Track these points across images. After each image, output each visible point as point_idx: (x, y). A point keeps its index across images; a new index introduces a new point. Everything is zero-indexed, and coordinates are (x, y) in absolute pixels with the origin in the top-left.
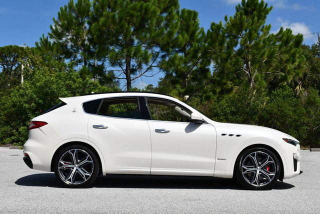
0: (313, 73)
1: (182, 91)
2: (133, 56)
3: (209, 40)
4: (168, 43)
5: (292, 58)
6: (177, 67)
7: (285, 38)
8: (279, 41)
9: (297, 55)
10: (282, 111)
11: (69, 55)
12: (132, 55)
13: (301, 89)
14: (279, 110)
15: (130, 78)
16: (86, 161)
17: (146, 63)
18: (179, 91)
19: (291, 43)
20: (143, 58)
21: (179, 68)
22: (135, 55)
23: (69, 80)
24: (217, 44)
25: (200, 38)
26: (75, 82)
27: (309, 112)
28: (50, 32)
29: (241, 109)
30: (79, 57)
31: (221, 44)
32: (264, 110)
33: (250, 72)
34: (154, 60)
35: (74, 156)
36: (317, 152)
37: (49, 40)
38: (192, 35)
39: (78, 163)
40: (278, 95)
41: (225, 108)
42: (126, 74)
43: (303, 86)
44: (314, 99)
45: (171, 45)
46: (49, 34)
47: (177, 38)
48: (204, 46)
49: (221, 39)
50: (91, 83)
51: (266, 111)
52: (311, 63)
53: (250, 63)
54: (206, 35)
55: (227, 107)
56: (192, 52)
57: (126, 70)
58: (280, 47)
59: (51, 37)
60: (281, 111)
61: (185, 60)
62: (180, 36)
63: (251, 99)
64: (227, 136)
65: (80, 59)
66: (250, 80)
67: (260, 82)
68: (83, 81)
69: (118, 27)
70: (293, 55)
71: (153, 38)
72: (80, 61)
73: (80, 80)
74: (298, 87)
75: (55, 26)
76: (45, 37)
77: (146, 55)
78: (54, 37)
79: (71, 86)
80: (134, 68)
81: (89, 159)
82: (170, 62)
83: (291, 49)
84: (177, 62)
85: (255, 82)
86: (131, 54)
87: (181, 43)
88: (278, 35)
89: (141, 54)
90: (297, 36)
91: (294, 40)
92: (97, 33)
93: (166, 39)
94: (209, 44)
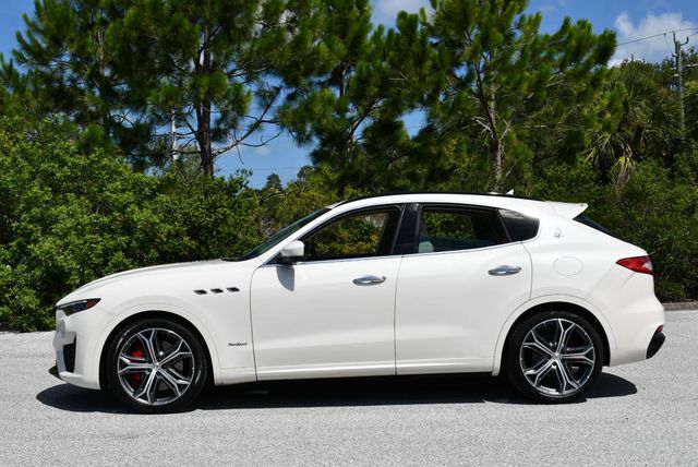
1: (334, 177)
3: (392, 54)
4: (295, 65)
5: (592, 90)
6: (319, 121)
7: (574, 43)
8: (559, 50)
9: (604, 81)
12: (202, 97)
13: (629, 164)
15: (210, 150)
18: (326, 177)
19: (588, 54)
20: (231, 102)
21: (324, 122)
22: (209, 94)
24: (412, 62)
25: (373, 52)
28: (18, 47)
31: (419, 62)
33: (492, 128)
34: (267, 107)
37: (16, 66)
38: (355, 45)
40: (558, 179)
42: (201, 141)
45: (302, 67)
46: (14, 52)
47: (316, 53)
48: (379, 69)
49: (417, 50)
52: (653, 101)
53: (492, 105)
54: (384, 41)
58: (563, 65)
59: (20, 59)
62: (324, 46)
65: (94, 112)
66: (494, 148)
67: (515, 149)
69: (167, 29)
70: (595, 83)
74: (622, 160)
75: (29, 33)
76: (7, 61)
77: (237, 95)
78: (26, 61)
79: (53, 174)
80: (221, 126)
83: (588, 66)
84: (318, 109)
85: (506, 151)
86: (199, 93)
87: (327, 63)
88: (557, 36)
89: (223, 93)
90: (603, 37)
91: (596, 47)
92: (117, 46)
93: (288, 54)
94: (391, 63)
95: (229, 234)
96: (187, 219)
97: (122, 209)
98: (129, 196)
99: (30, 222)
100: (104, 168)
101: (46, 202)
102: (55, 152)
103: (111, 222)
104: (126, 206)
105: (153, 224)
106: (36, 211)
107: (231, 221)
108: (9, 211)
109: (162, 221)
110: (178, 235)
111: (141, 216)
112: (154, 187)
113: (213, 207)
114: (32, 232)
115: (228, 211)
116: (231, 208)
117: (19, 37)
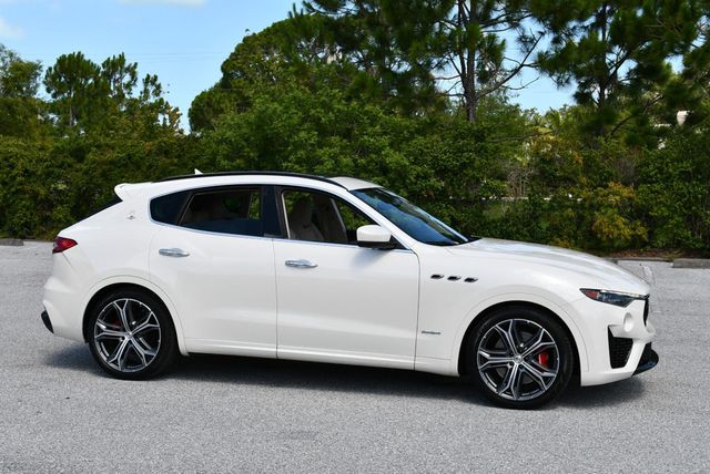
15: (473, 93)
16: (146, 325)
20: (486, 51)
34: (530, 53)
35: (123, 312)
39: (132, 328)
41: (665, 165)
42: (464, 84)
48: (634, 16)
55: (672, 160)
64: (445, 279)
76: (298, 11)
79: (319, 119)
81: (152, 321)
84: (574, 55)
89: (479, 42)
94: (646, 10)
95: (473, 177)
96: (435, 162)
97: (378, 151)
98: (385, 140)
99: (296, 163)
100: (366, 113)
101: (312, 145)
102: (322, 99)
103: (368, 162)
105: (404, 167)
106: (301, 153)
107: (477, 163)
109: (413, 163)
110: (426, 177)
111: (394, 158)
112: (412, 130)
113: (459, 152)
115: (474, 156)
116: (478, 152)
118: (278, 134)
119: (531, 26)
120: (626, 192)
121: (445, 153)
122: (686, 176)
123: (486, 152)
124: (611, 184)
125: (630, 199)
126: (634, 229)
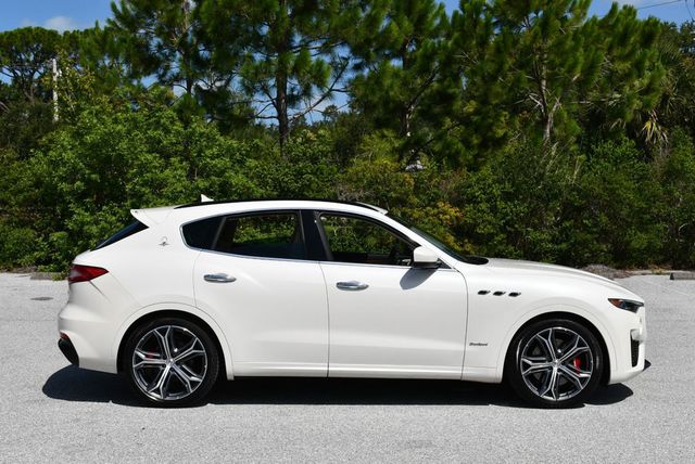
0: (682, 93)
2: (293, 73)
3: (456, 35)
4: (368, 42)
5: (635, 72)
6: (387, 92)
7: (620, 28)
8: (608, 34)
9: (647, 64)
10: (612, 192)
11: (153, 66)
12: (289, 71)
13: (655, 128)
14: (605, 189)
15: (286, 116)
16: (191, 351)
17: (321, 85)
18: (392, 143)
19: (632, 39)
20: (315, 77)
21: (391, 93)
22: (296, 71)
23: (156, 129)
24: (474, 42)
25: (438, 28)
26: (167, 131)
27: (670, 193)
28: (112, 18)
29: (524, 186)
30: (175, 67)
31: (483, 43)
32: (573, 190)
33: (544, 103)
34: (338, 78)
35: (165, 340)
36: (685, 281)
38: (420, 22)
40: (605, 156)
41: (490, 186)
42: (277, 106)
43: (660, 122)
44: (682, 165)
45: (374, 44)
46: (109, 20)
47: (387, 30)
48: (445, 47)
49: (481, 32)
50: (201, 135)
51: (579, 191)
52: (679, 70)
53: (544, 83)
54: (450, 21)
55: (494, 182)
56: (419, 60)
57: (278, 99)
58: (610, 49)
59: (114, 28)
60: (611, 190)
61: (405, 78)
62: (394, 25)
63: (545, 165)
64: (491, 295)
65: (178, 74)
66: (544, 121)
67: (565, 124)
68: (185, 129)
69: (258, 10)
70: (639, 65)
71: (335, 30)
72: (177, 78)
73: (178, 126)
74: (648, 125)
75: (123, 3)
77: (320, 70)
78: (120, 29)
79: (160, 142)
80: (295, 93)
81: (198, 347)
82: (372, 82)
83: (632, 52)
84: (387, 82)
85: (555, 125)
86: (286, 68)
87: (396, 40)
88: (605, 20)
89: (308, 69)
90: (647, 23)
91: (639, 32)
92: (212, 22)
93: (362, 32)
94: (456, 42)
96: (277, 184)
98: (225, 162)
99: (143, 186)
101: (156, 168)
102: (162, 121)
103: (210, 185)
104: (223, 172)
105: (249, 188)
106: (147, 175)
107: (314, 186)
108: (122, 174)
111: (238, 181)
112: (244, 152)
113: (299, 174)
114: (144, 194)
115: (313, 178)
116: (314, 174)
117: (114, 7)
118: (120, 156)
119: (343, 52)
120: (453, 212)
121: (286, 174)
122: (507, 197)
123: (322, 173)
124: (440, 204)
125: (457, 217)
126: (462, 246)
